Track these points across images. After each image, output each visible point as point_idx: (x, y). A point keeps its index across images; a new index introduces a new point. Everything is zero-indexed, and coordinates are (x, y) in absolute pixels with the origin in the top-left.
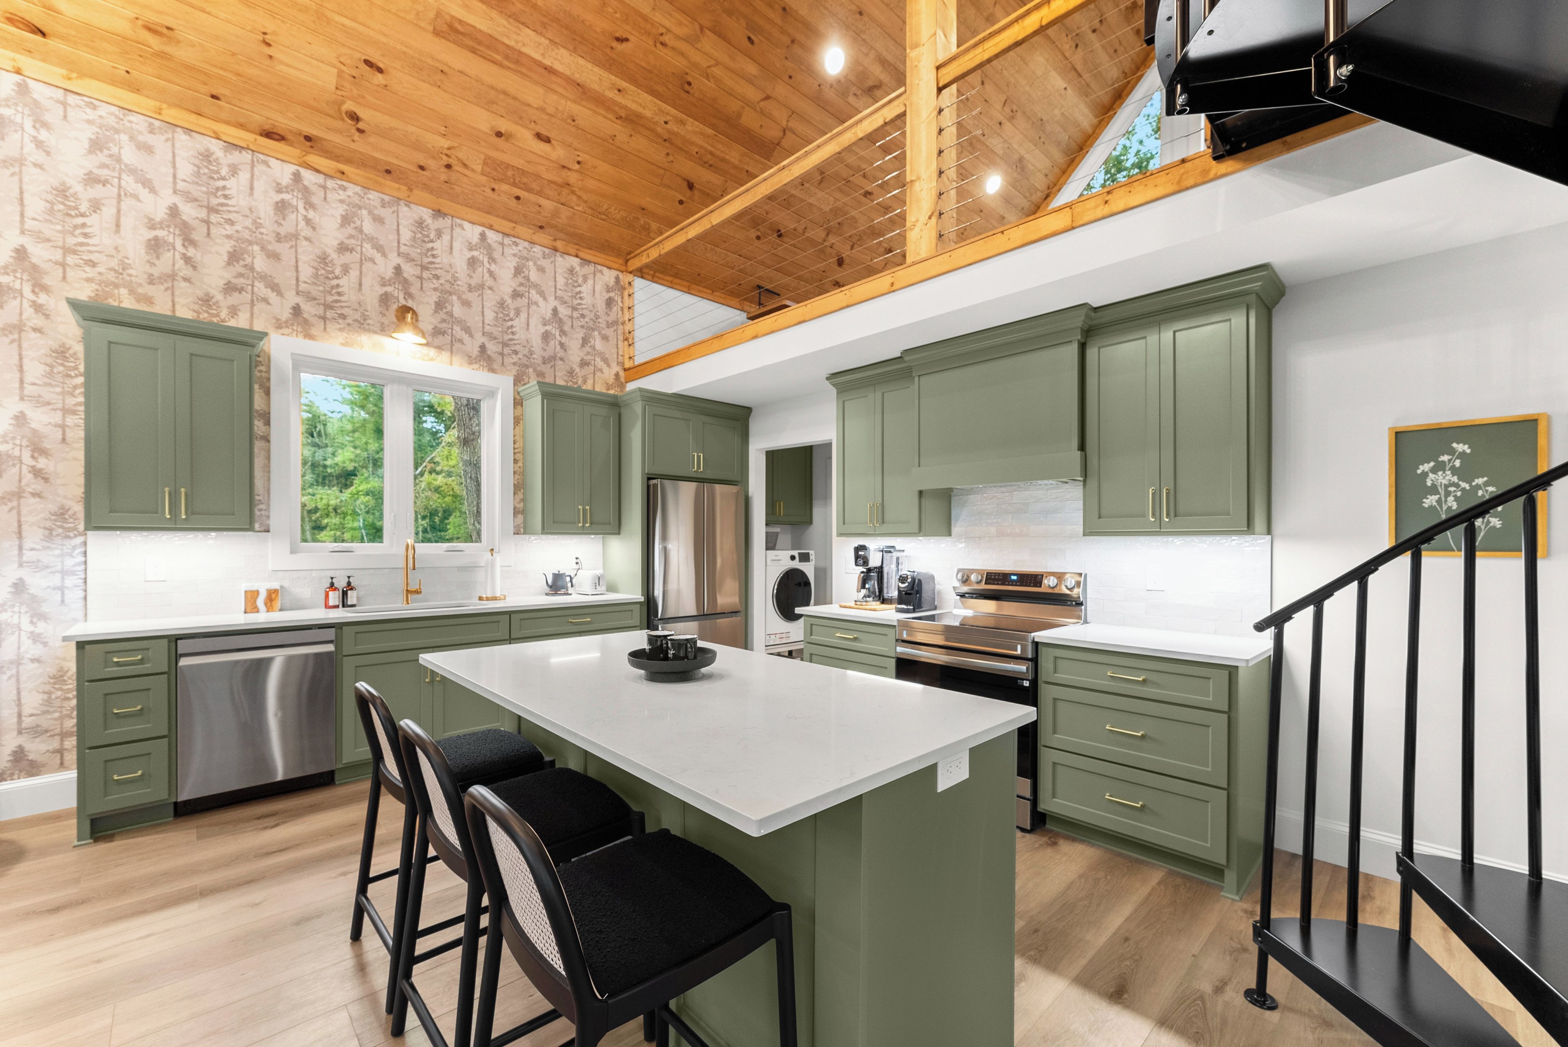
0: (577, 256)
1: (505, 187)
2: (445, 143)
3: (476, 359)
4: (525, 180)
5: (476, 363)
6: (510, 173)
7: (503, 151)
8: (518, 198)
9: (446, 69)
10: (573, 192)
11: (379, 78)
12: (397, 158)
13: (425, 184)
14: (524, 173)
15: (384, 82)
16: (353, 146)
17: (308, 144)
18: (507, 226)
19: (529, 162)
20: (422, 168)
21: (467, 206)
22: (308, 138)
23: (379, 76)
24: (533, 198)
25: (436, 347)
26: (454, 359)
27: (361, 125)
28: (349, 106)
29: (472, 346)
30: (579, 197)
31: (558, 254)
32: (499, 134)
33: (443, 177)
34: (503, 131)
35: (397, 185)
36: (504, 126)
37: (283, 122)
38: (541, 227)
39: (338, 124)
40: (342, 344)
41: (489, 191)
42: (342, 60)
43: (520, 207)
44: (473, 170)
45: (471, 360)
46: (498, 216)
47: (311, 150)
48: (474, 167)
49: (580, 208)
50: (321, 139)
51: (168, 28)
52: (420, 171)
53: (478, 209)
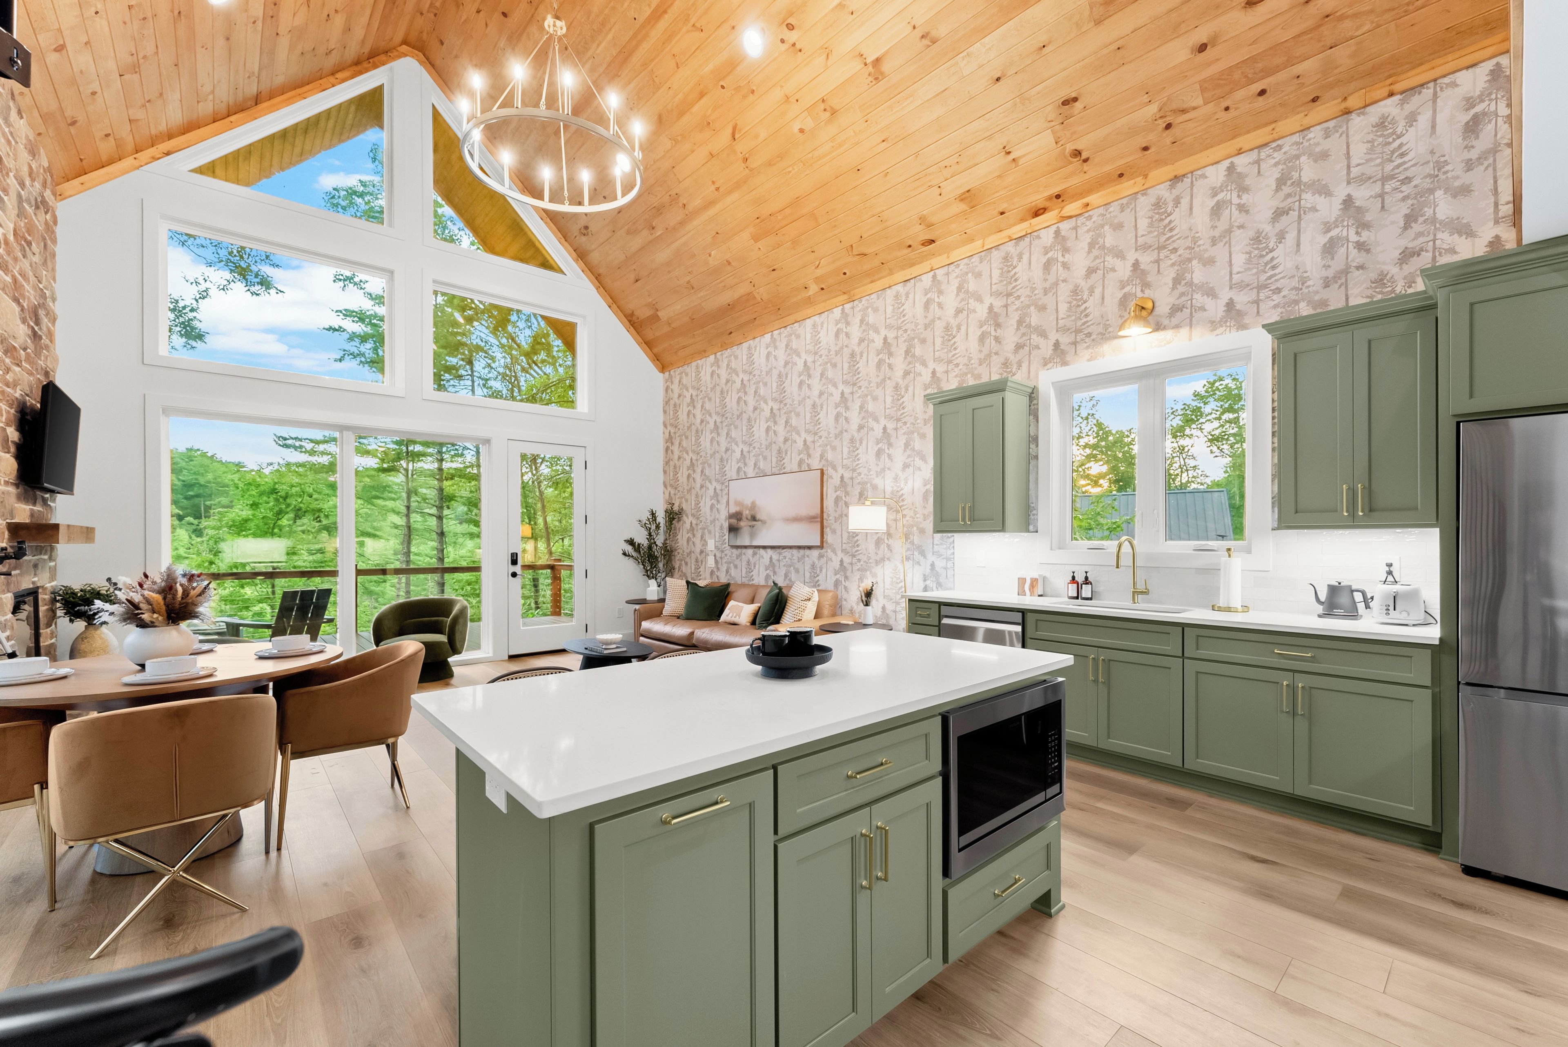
0: (1391, 94)
1: (1241, 94)
2: (1153, 108)
3: (1220, 321)
4: (1260, 65)
5: (1222, 326)
6: (1237, 75)
7: (1218, 60)
8: (1262, 92)
9: (1119, 44)
10: (1342, 18)
11: (1078, 105)
12: (1122, 158)
13: (1156, 161)
14: (1253, 59)
15: (1082, 106)
16: (1087, 176)
17: (1060, 200)
18: (1260, 135)
19: (1254, 42)
20: (1146, 149)
21: (1207, 149)
22: (1058, 197)
23: (1077, 104)
24: (1282, 76)
25: (1173, 328)
26: (1193, 331)
27: (1084, 156)
28: (1070, 147)
29: (1216, 308)
30: (1355, 15)
31: (1354, 115)
32: (1202, 48)
33: (1169, 140)
34: (1205, 41)
35: (1133, 181)
36: (1201, 35)
37: (1037, 198)
38: (1315, 100)
39: (1070, 168)
40: (1088, 360)
41: (1224, 113)
42: (1049, 119)
43: (1271, 100)
44: (1194, 108)
45: (1214, 325)
46: (1248, 132)
47: (1065, 203)
48: (1194, 104)
49: (1368, 27)
50: (1065, 190)
51: (968, 191)
52: (1146, 153)
53: (1221, 142)
